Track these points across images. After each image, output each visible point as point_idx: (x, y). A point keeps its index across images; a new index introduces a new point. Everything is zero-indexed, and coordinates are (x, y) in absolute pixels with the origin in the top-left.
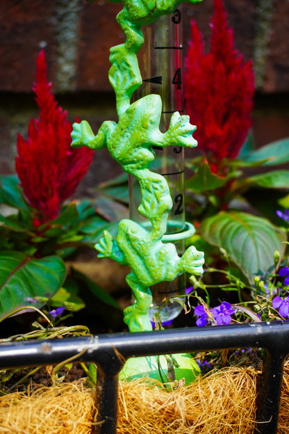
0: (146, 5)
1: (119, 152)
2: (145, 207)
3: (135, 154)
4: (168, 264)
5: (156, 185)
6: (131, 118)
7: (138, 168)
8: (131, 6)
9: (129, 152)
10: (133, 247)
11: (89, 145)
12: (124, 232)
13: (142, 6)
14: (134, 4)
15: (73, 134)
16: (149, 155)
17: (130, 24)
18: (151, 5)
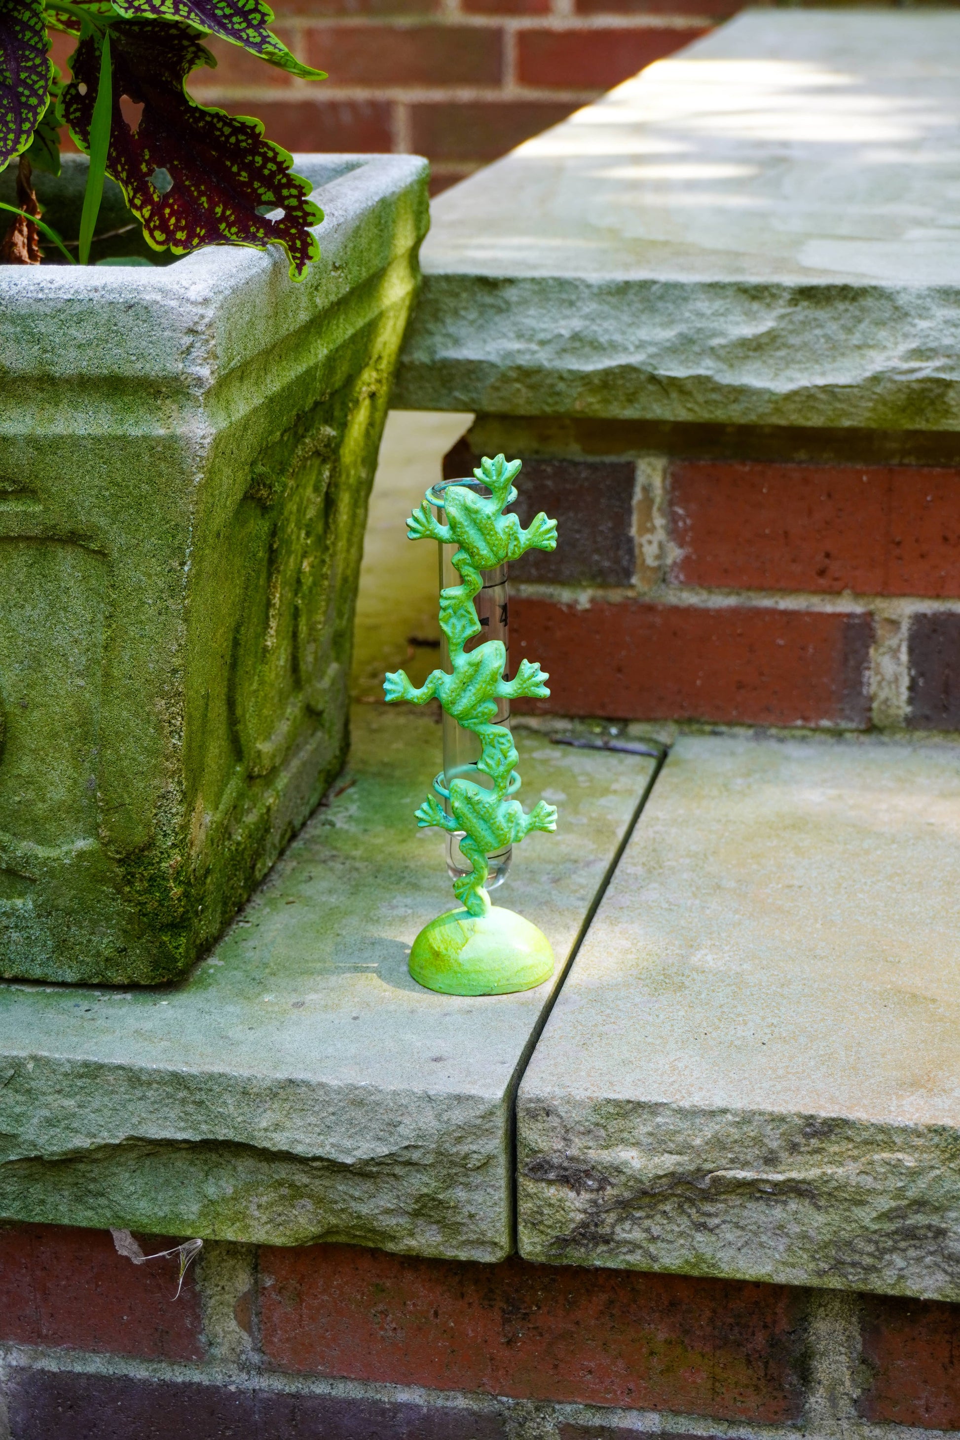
0: (496, 555)
1: (460, 708)
2: (487, 764)
3: (480, 709)
4: (518, 824)
5: (502, 740)
6: (476, 671)
7: (481, 723)
8: (478, 554)
9: (473, 707)
10: (475, 811)
11: (416, 700)
12: (461, 795)
13: (492, 556)
14: (482, 553)
15: (387, 686)
16: (492, 707)
17: (471, 569)
18: (502, 553)
